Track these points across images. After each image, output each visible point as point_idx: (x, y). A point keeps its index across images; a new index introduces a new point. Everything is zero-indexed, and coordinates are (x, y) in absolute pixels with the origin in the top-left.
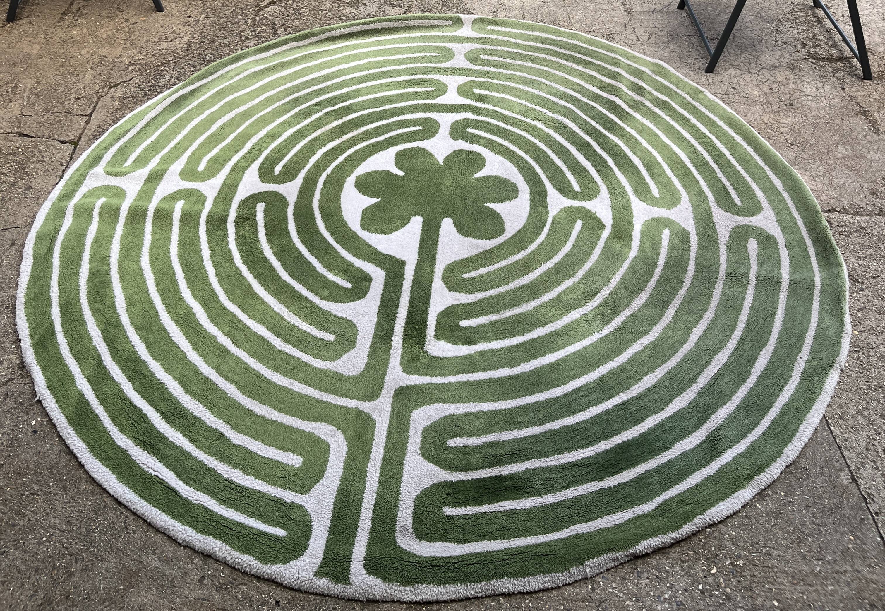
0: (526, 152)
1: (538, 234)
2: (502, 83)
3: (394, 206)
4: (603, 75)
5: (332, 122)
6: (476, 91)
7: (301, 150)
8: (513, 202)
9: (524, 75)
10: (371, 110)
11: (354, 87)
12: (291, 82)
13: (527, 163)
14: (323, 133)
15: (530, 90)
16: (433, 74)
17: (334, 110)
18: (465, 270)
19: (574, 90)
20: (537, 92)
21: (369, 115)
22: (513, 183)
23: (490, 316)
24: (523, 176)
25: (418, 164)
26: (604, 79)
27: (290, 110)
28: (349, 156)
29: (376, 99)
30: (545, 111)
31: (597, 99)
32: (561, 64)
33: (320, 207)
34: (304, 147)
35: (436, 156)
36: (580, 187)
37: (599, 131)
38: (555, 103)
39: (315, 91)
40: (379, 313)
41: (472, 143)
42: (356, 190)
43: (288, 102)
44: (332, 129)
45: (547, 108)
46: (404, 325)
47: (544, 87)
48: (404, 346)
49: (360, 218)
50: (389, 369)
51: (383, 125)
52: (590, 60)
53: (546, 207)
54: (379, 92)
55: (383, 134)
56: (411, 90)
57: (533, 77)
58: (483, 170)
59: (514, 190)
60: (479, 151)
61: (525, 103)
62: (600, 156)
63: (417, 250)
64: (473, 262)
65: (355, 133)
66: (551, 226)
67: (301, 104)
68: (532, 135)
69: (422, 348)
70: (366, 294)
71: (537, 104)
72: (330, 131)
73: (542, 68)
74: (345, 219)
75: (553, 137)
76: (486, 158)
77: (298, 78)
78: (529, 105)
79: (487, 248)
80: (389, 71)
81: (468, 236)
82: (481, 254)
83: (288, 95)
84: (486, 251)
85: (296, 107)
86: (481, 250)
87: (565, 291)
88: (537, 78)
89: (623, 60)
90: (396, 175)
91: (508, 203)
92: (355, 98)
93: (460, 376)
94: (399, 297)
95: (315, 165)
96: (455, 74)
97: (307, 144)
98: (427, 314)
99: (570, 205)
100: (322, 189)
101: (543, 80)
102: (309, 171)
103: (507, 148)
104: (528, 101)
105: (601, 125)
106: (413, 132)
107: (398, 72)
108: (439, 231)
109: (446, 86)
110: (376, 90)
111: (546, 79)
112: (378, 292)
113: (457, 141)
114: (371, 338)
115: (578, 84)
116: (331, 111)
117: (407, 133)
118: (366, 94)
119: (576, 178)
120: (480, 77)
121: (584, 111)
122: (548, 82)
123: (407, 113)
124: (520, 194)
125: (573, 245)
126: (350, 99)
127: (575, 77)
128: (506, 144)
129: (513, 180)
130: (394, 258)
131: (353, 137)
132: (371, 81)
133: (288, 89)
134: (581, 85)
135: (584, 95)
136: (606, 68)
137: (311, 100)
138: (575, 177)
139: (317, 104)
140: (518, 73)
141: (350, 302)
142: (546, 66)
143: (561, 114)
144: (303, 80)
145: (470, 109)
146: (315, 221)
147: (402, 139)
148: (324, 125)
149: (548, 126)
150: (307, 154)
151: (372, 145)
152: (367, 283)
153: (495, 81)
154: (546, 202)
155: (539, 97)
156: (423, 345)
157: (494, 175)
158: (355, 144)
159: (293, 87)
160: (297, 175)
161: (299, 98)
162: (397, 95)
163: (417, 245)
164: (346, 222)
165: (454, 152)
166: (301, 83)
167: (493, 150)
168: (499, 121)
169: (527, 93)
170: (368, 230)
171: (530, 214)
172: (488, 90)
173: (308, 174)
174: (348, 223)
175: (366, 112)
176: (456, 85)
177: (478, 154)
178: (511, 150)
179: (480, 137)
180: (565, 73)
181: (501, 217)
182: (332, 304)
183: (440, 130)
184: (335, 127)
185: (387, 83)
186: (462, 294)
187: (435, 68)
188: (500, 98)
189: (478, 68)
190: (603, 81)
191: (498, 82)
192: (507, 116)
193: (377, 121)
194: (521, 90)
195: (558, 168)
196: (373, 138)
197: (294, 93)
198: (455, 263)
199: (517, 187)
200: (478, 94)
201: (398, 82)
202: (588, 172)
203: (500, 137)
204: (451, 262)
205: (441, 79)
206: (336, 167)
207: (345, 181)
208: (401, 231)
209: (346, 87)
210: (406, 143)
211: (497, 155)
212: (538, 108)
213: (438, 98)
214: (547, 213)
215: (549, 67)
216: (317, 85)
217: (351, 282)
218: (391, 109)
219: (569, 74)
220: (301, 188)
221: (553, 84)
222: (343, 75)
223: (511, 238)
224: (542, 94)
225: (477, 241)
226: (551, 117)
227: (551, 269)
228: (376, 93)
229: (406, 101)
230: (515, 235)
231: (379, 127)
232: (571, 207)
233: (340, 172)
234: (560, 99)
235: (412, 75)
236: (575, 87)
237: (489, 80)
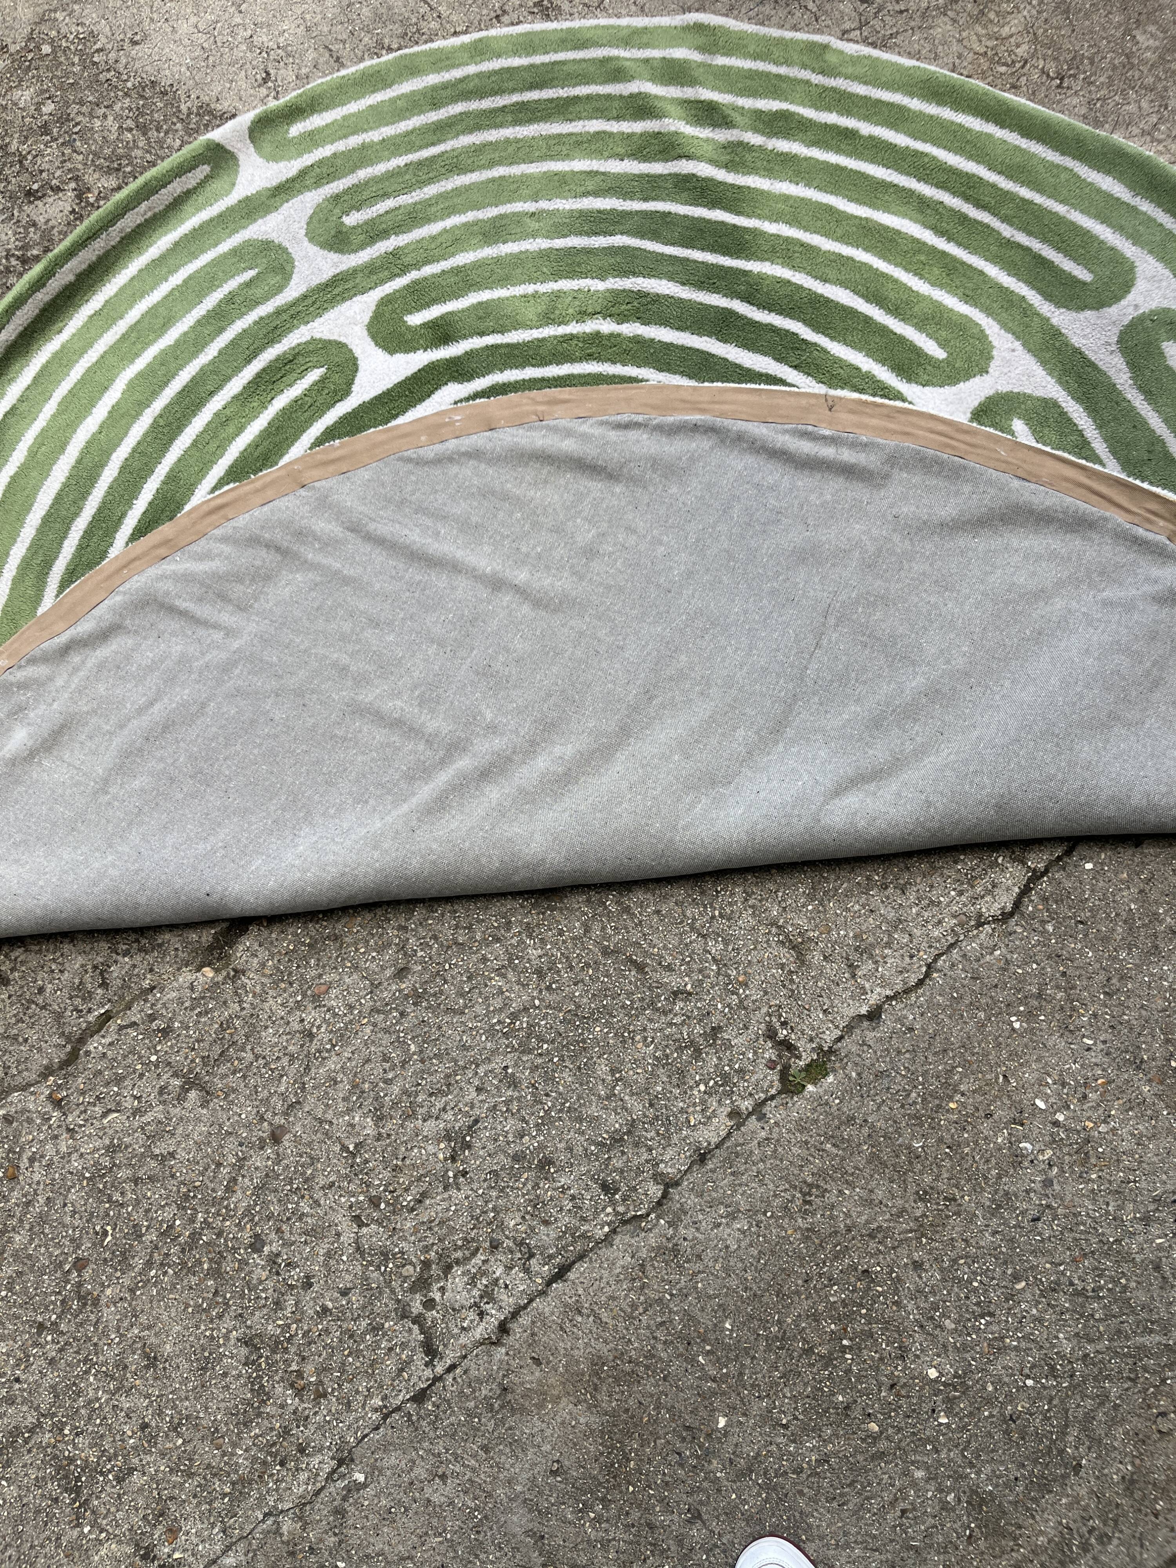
2: (445, 265)
6: (415, 319)
9: (470, 216)
15: (512, 247)
16: (290, 330)
19: (594, 194)
20: (530, 245)
26: (627, 127)
30: (582, 283)
32: (517, 141)
38: (587, 251)
45: (582, 275)
47: (534, 225)
52: (560, 93)
54: (222, 448)
56: (281, 402)
61: (530, 289)
71: (555, 276)
73: (491, 174)
75: (653, 341)
78: (543, 288)
80: (195, 381)
88: (501, 209)
89: (623, 53)
96: (333, 302)
101: (518, 207)
104: (532, 280)
105: (713, 250)
107: (214, 373)
109: (341, 345)
110: (212, 448)
111: (521, 199)
115: (589, 174)
118: (202, 473)
120: (391, 278)
122: (530, 207)
127: (567, 157)
135: (623, 195)
140: (457, 220)
142: (492, 164)
143: (621, 272)
149: (622, 318)
153: (428, 270)
155: (543, 254)
168: (520, 366)
169: (515, 260)
172: (434, 301)
176: (362, 331)
180: (541, 158)
185: (216, 415)
187: (278, 312)
188: (474, 306)
189: (364, 256)
191: (435, 268)
194: (497, 260)
200: (425, 325)
201: (235, 398)
205: (317, 335)
212: (565, 284)
213: (354, 389)
215: (500, 163)
219: (551, 158)
221: (544, 205)
222: (107, 454)
224: (543, 244)
226: (609, 291)
228: (217, 455)
234: (586, 235)
235: (248, 361)
236: (590, 185)
237: (414, 275)
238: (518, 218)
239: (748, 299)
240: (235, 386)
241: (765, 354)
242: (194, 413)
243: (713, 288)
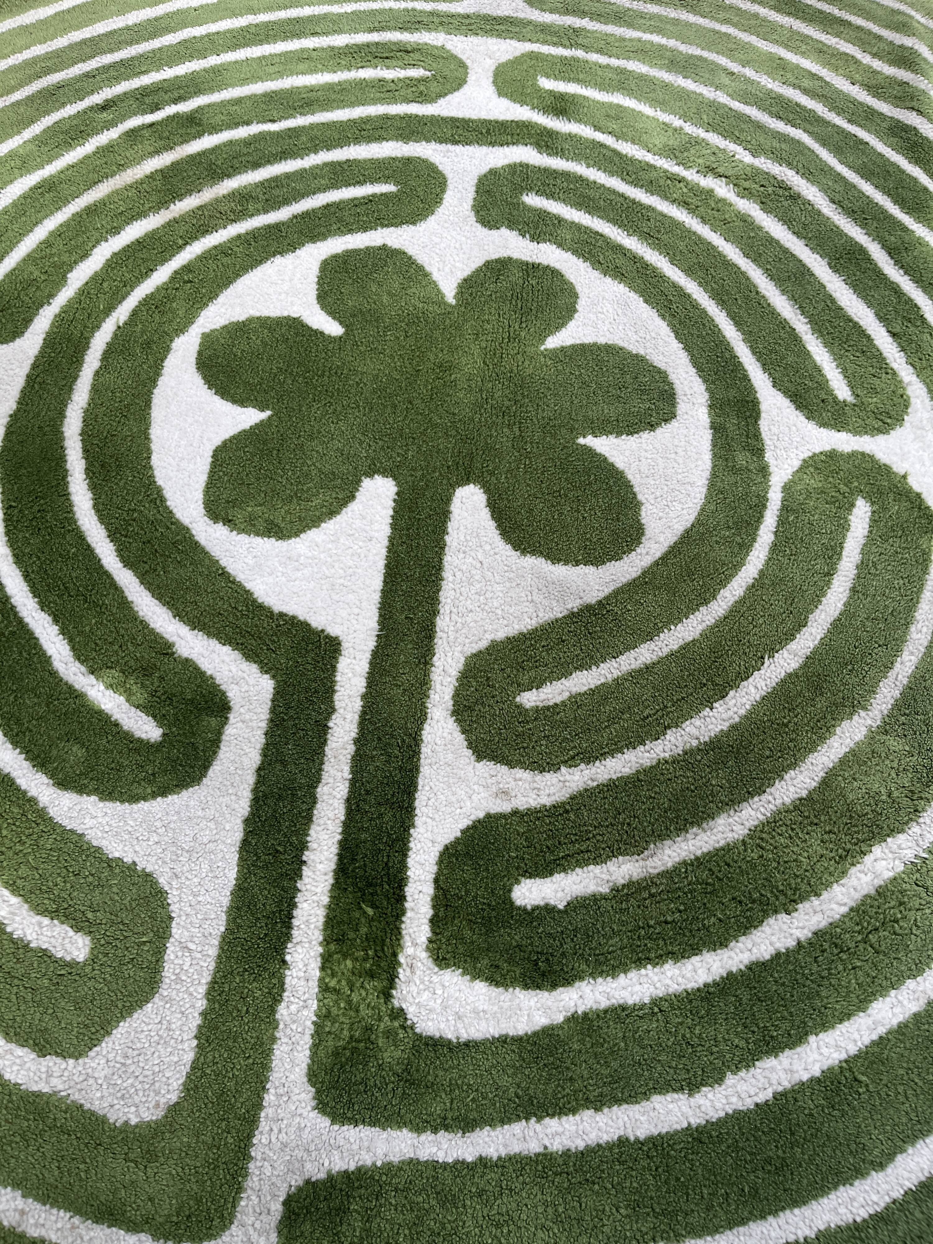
0: (689, 272)
1: (746, 547)
2: (614, 62)
3: (311, 437)
4: (874, 55)
5: (143, 158)
6: (547, 84)
7: (47, 243)
8: (664, 432)
9: (672, 43)
10: (255, 129)
11: (213, 61)
12: (44, 41)
13: (695, 306)
14: (117, 192)
15: (689, 84)
16: (429, 30)
17: (152, 125)
18: (525, 679)
19: (806, 91)
20: (708, 93)
21: (248, 142)
22: (659, 371)
23: (612, 865)
24: (687, 348)
25: (385, 299)
26: (877, 64)
27: (32, 121)
28: (187, 268)
29: (270, 97)
30: (732, 147)
31: (867, 118)
32: (765, 20)
33: (86, 435)
34: (58, 234)
35: (436, 276)
36: (852, 387)
37: (884, 212)
38: (759, 126)
39: (105, 69)
40: (245, 844)
41: (536, 238)
42: (198, 380)
43: (30, 99)
44: (141, 182)
45: (737, 140)
46: (326, 900)
47: (726, 80)
48: (324, 988)
49: (202, 478)
50: (269, 1098)
51: (288, 176)
52: (836, 12)
53: (758, 451)
54: (280, 75)
55: (286, 202)
56: (367, 73)
57: (698, 52)
58: (572, 325)
59: (663, 392)
60: (557, 266)
61: (677, 122)
62: (896, 290)
63: (376, 597)
64: (548, 649)
65: (207, 195)
66: (782, 521)
67: (63, 105)
68: (704, 221)
69: (387, 996)
70: (205, 767)
71: (710, 127)
72: (137, 185)
73: (717, 26)
74: (160, 482)
75: (760, 228)
76: (579, 288)
77: (65, 31)
78: (689, 129)
79: (593, 597)
80: (311, 19)
81: (533, 553)
82: (573, 617)
83: (30, 80)
84: (588, 609)
85: (48, 113)
86: (574, 604)
87: (844, 762)
88: (705, 54)
89: (918, 17)
90: (318, 334)
91: (645, 435)
92: (211, 90)
93: (518, 1128)
94: (315, 779)
95: (84, 292)
96: (488, 33)
97: (66, 225)
98: (404, 852)
99: (828, 448)
100: (97, 373)
101: (723, 61)
102: (65, 310)
103: (635, 259)
104: (685, 117)
105: (887, 193)
106: (370, 200)
107: (334, 22)
108: (444, 532)
109: (462, 65)
110: (271, 69)
111: (731, 57)
112: (246, 761)
113: (494, 232)
114: (213, 952)
115: (814, 76)
116: (143, 127)
117: (355, 203)
118: (245, 81)
119: (838, 359)
120: (555, 44)
121: (837, 151)
122: (735, 67)
123: (356, 141)
124: (682, 407)
125: (853, 590)
126: (199, 92)
127: (803, 54)
128: (632, 243)
129: (658, 361)
130: (305, 626)
131: (200, 208)
132: (261, 42)
133: (34, 61)
134: (820, 79)
135: (834, 108)
136: (880, 38)
137: (92, 92)
138: (832, 352)
139: (105, 106)
140: (656, 39)
141: (154, 796)
142: (726, 21)
143: (780, 160)
144: (77, 36)
145: (530, 136)
146: (66, 485)
147: (340, 220)
148: (121, 167)
149: (745, 193)
150: (65, 258)
151: (254, 235)
152: (213, 722)
153: (594, 57)
154: (757, 436)
155: (713, 105)
156: (392, 980)
157: (602, 341)
158: (205, 230)
159: (48, 56)
160: (27, 322)
161: (59, 87)
162: (330, 87)
163: (376, 582)
164: (159, 490)
165: (488, 265)
166: (71, 47)
167: (597, 264)
168: (612, 174)
169: (684, 95)
170: (228, 522)
171: (714, 475)
172: (578, 81)
173: (60, 320)
174: (168, 493)
175: (242, 132)
176: (490, 65)
177: (555, 274)
178: (646, 266)
179: (560, 221)
180: (776, 42)
181: (628, 486)
182: (90, 802)
183: (449, 197)
184: (151, 177)
185: (303, 50)
186: (519, 773)
187: (432, 14)
188: (611, 105)
189: (548, 18)
190: (876, 72)
191: (603, 60)
192: (632, 161)
193: (269, 163)
194: (666, 86)
195: (784, 324)
196: (258, 212)
197: (48, 71)
198: (494, 648)
199: (671, 384)
200: (551, 92)
201: (332, 48)
202: (868, 337)
203: (614, 222)
204: (483, 644)
205: (448, 46)
206: (146, 302)
207: (167, 350)
208: (330, 526)
209: (191, 58)
210: (350, 231)
211: (608, 280)
212: (714, 139)
213: (442, 102)
214: (764, 471)
215: (735, 25)
216: (111, 51)
217: (159, 719)
218: (312, 127)
219: (787, 47)
220: (34, 366)
221: (749, 72)
222: (184, 25)
223: (664, 558)
224: (722, 98)
225: (561, 571)
226: (752, 166)
227: (791, 677)
228: (270, 77)
229: (352, 105)
230: (674, 551)
231: (275, 182)
232: (832, 456)
233: (157, 317)
234: (771, 114)
235: (371, 30)
236: (806, 83)
237: (580, 53)
238: (714, 68)
239: (892, 252)
240: (340, 40)
241: (870, 305)
242: (285, 39)
243: (863, 223)
